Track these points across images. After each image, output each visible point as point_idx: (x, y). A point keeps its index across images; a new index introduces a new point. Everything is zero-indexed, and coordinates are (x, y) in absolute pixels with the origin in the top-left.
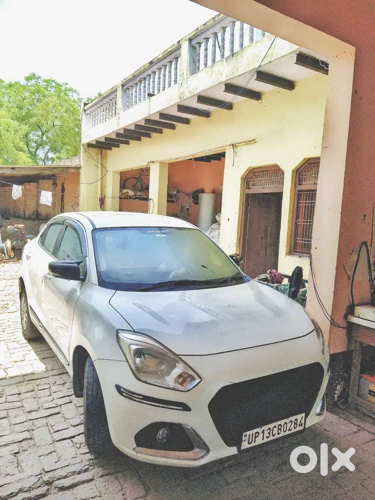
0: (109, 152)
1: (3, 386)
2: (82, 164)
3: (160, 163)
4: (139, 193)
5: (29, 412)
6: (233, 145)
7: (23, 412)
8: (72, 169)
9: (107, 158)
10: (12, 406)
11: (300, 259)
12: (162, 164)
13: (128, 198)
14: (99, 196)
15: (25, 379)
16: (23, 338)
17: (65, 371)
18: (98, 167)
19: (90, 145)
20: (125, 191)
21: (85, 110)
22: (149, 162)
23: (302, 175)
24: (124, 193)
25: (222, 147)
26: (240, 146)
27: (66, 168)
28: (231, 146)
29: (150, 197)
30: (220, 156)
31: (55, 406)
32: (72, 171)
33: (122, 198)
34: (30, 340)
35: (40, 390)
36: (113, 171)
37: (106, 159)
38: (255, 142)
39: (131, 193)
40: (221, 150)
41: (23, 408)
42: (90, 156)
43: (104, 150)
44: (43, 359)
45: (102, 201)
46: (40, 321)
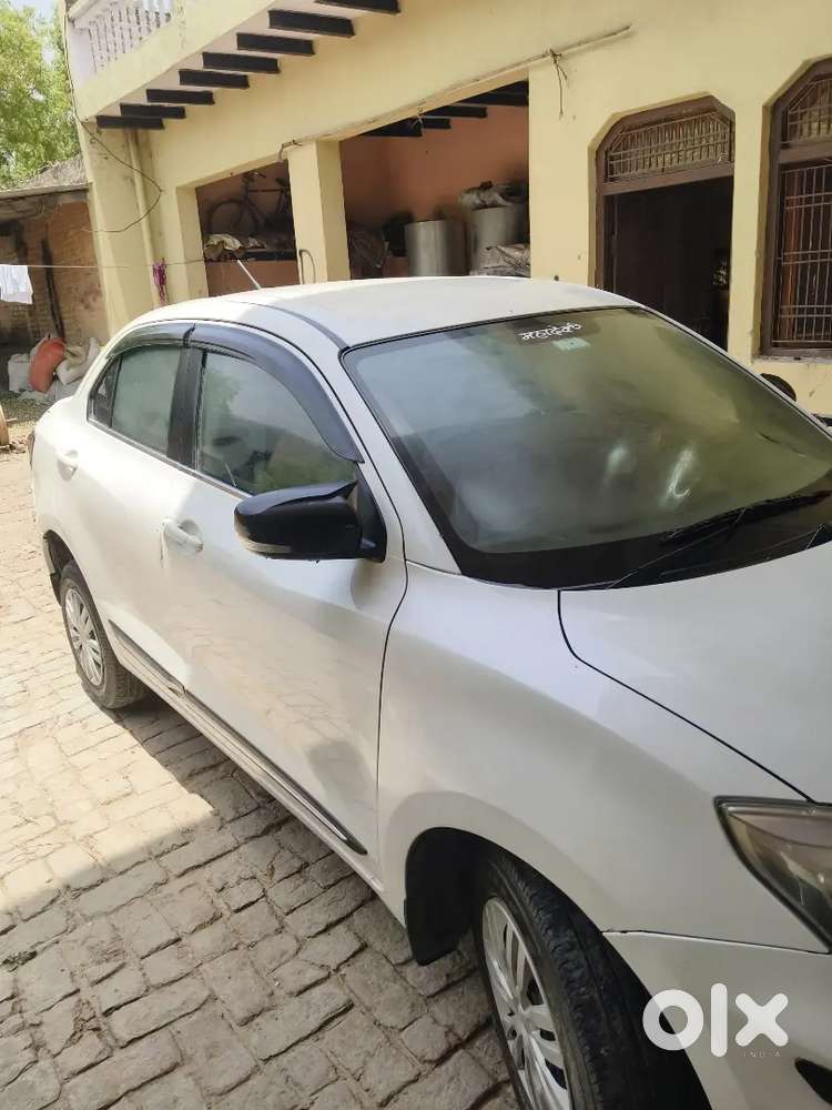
0: (155, 134)
1: (107, 914)
2: (90, 179)
3: (317, 142)
4: (253, 242)
5: (247, 1021)
6: (554, 55)
7: (224, 1024)
8: (65, 196)
9: (155, 153)
10: (177, 1002)
11: (797, 363)
12: (323, 144)
13: (226, 259)
14: (150, 261)
15: (167, 871)
16: (94, 707)
17: (281, 817)
18: (133, 181)
19: (103, 121)
20: (215, 240)
21: (72, 21)
22: (283, 146)
23: (794, 118)
24: (216, 246)
25: (518, 64)
26: (573, 54)
27: (50, 194)
28: (550, 58)
29: (299, 246)
30: (515, 95)
31: (323, 974)
32: (68, 200)
33: (211, 260)
34: (121, 713)
35: (238, 911)
36: (178, 188)
37: (151, 156)
38: (627, 36)
39: (233, 243)
40: (513, 73)
41: (219, 1008)
42: (107, 155)
43: (140, 131)
44: (188, 779)
45: (161, 274)
46: (169, 677)
